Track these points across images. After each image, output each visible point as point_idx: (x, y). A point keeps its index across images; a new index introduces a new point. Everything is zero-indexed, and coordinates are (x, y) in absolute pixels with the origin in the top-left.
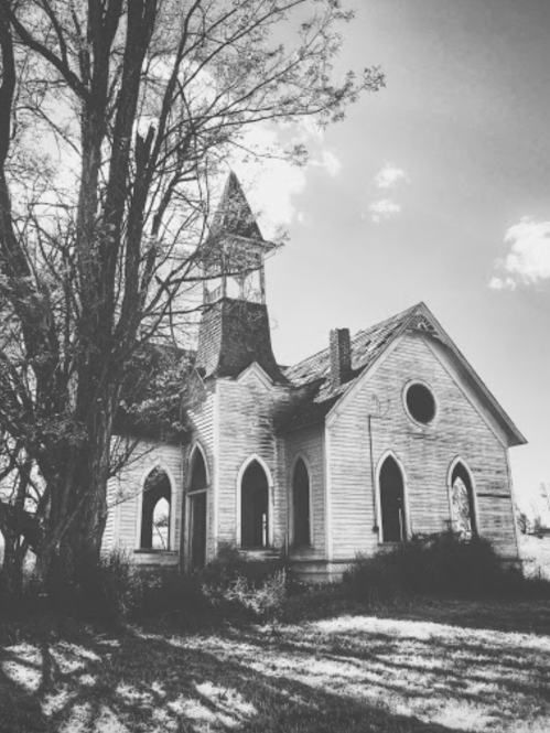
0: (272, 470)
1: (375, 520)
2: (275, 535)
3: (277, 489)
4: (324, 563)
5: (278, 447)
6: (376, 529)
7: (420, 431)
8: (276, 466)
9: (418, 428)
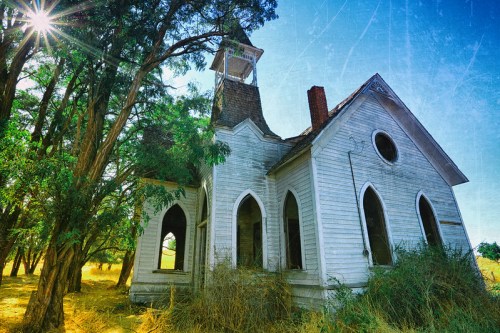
0: (265, 203)
1: (364, 244)
2: (269, 260)
3: (269, 219)
4: (319, 288)
5: (270, 184)
6: (366, 253)
7: (390, 168)
8: (268, 200)
9: (388, 166)
